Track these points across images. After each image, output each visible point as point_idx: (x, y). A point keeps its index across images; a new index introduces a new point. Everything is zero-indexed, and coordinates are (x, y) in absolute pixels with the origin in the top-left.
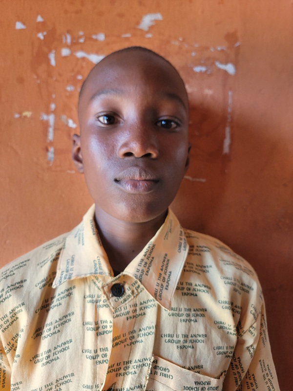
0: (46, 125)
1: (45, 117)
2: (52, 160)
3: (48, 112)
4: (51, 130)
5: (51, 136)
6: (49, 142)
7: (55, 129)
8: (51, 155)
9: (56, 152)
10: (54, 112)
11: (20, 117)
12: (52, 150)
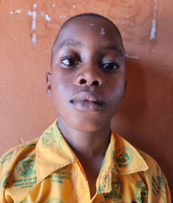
0: (30, 19)
1: (30, 13)
2: (35, 43)
3: (32, 10)
4: (34, 22)
5: (34, 26)
6: (32, 30)
7: (36, 22)
8: (34, 39)
9: (37, 37)
10: (36, 10)
11: (14, 13)
12: (35, 36)
